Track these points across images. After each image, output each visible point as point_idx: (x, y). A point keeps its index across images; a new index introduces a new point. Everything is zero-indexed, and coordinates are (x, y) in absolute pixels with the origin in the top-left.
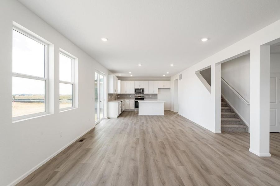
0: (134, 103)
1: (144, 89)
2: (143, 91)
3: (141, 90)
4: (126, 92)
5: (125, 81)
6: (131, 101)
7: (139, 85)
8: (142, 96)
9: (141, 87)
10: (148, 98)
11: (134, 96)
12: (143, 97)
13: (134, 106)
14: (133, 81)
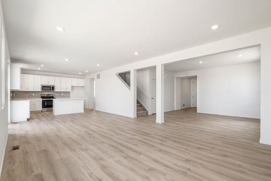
0: (41, 102)
1: (54, 86)
2: (53, 88)
3: (50, 87)
4: (27, 88)
5: (26, 75)
6: (36, 100)
7: (48, 81)
8: (51, 94)
9: (51, 84)
10: (59, 96)
11: (39, 94)
12: (53, 96)
13: (41, 106)
14: (40, 76)
